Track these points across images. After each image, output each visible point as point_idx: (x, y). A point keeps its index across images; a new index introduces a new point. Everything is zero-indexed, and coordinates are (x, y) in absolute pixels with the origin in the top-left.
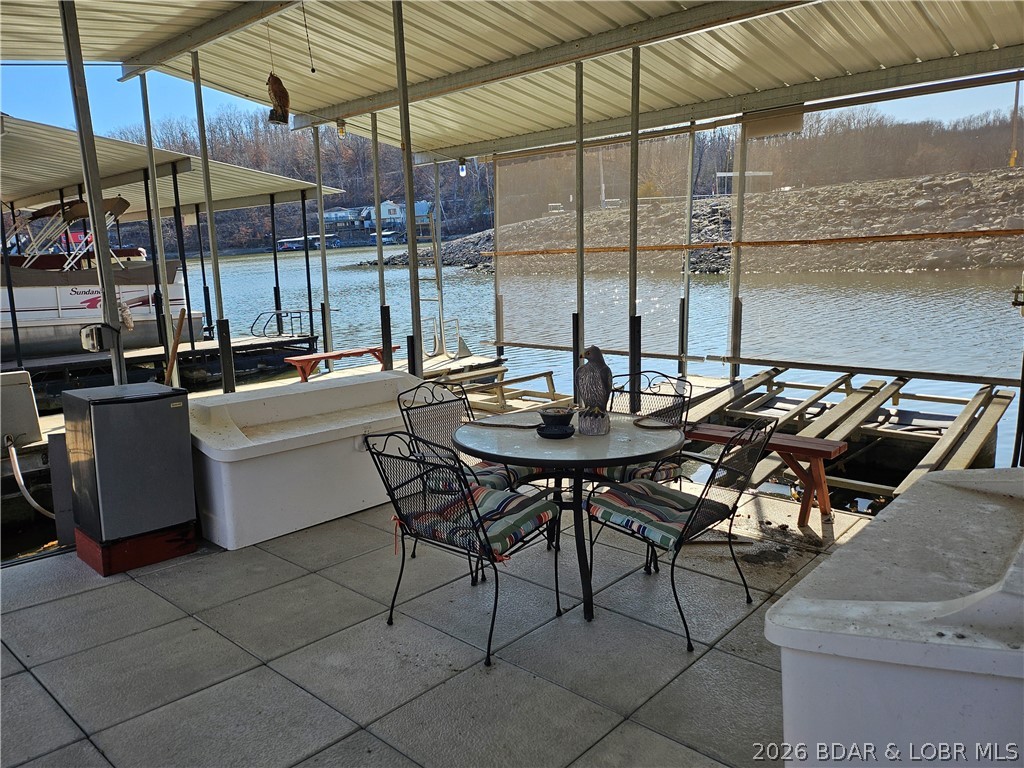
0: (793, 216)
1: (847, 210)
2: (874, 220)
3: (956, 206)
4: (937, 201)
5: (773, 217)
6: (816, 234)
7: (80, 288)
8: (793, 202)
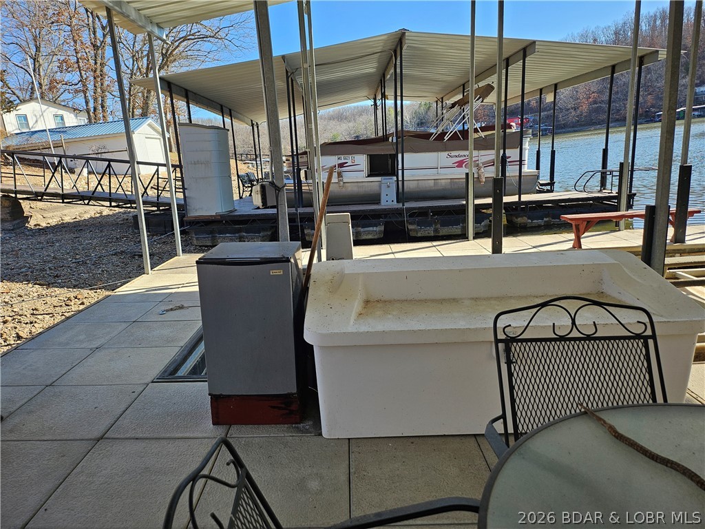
7: (454, 153)
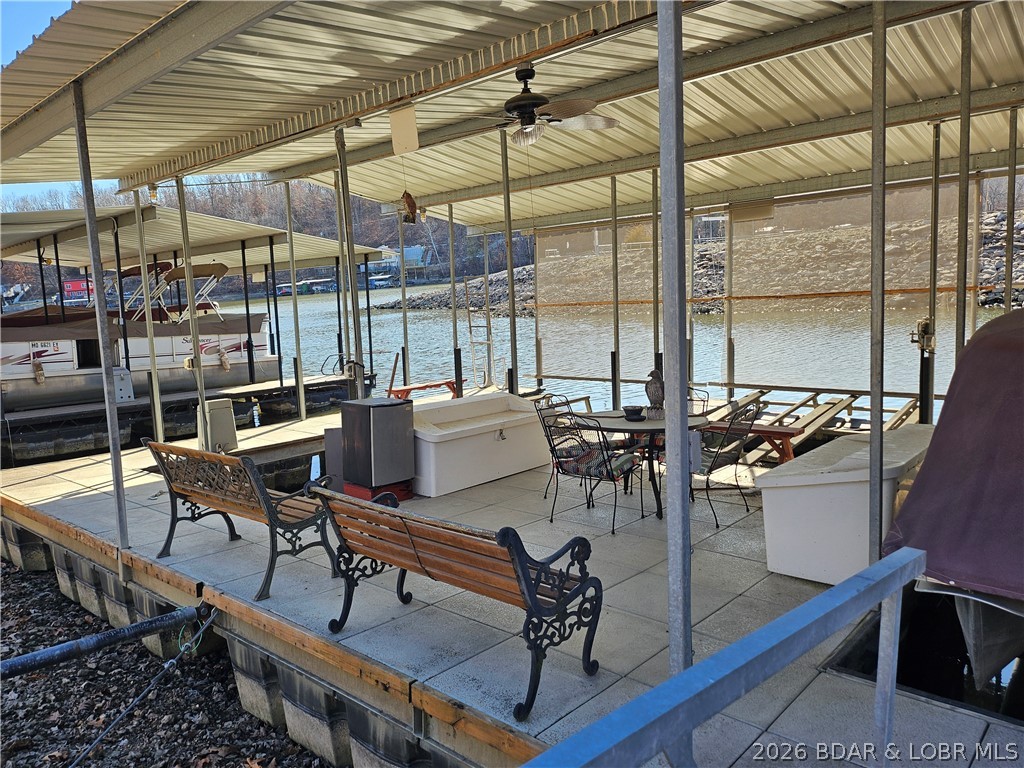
0: (775, 261)
1: (823, 255)
2: (848, 264)
3: (921, 250)
4: (903, 246)
5: (757, 262)
6: (796, 278)
8: (774, 247)
